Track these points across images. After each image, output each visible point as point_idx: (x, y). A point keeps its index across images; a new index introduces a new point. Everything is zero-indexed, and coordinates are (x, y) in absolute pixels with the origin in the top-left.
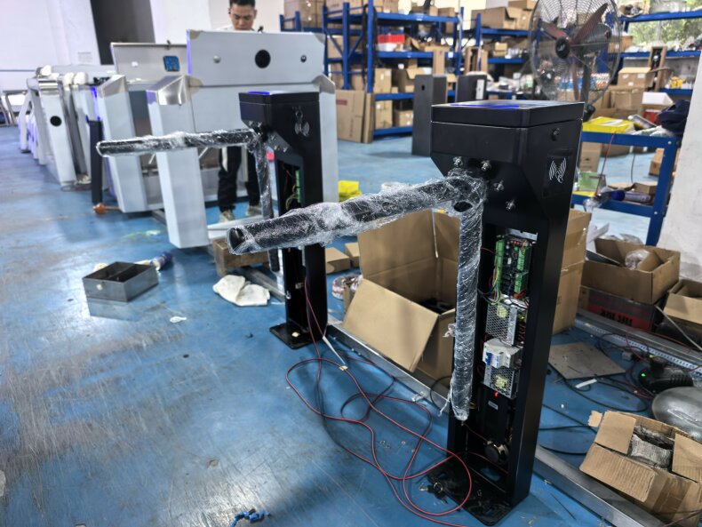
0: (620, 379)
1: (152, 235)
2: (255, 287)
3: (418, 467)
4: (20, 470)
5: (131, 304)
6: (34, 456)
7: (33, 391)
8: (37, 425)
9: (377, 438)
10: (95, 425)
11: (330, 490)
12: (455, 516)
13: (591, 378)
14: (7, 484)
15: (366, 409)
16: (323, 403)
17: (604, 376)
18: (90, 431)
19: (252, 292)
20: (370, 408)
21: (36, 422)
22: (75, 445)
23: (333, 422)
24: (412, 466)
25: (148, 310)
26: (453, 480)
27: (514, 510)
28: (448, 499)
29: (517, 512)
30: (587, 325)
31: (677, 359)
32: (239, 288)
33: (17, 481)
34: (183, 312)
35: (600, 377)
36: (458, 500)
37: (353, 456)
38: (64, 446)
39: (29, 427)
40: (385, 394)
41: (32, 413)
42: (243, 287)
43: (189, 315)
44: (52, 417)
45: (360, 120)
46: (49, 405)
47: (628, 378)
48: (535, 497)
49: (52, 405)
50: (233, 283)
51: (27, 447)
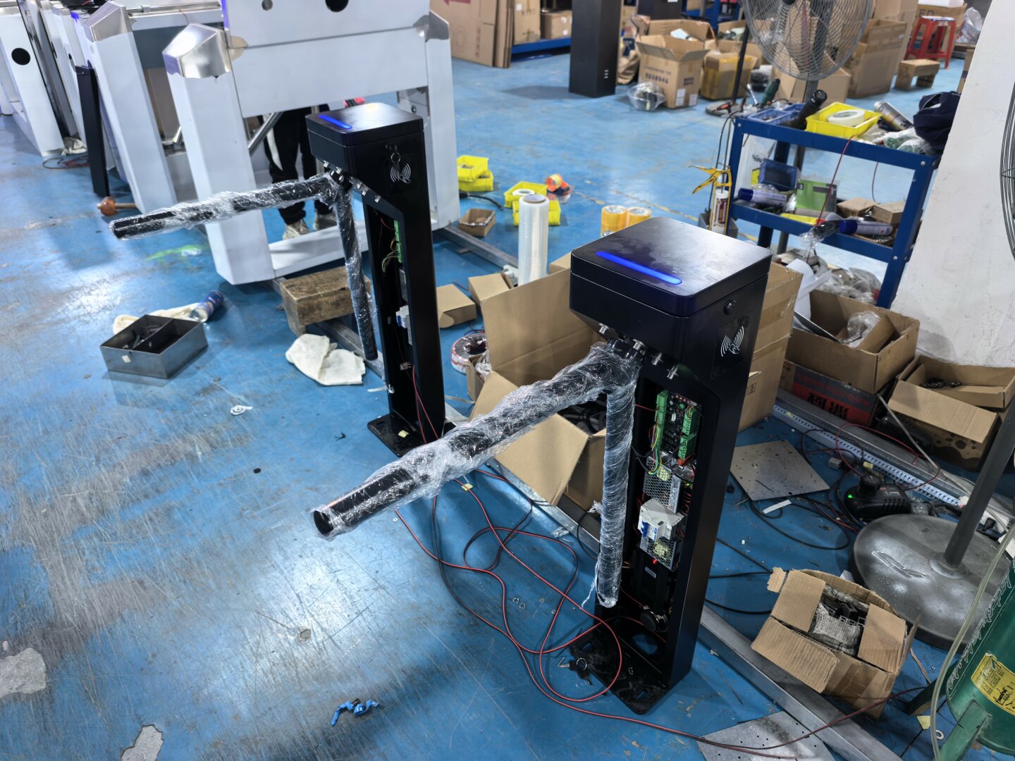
0: (821, 499)
1: (190, 256)
2: (344, 353)
3: (559, 634)
4: (60, 652)
5: (173, 382)
6: (76, 631)
7: (58, 531)
8: (72, 584)
9: (510, 594)
10: (148, 582)
11: (451, 670)
12: (600, 702)
13: (784, 499)
14: (48, 672)
15: (496, 550)
16: (440, 541)
17: (801, 496)
18: (142, 591)
19: (340, 362)
20: (501, 549)
21: (71, 580)
22: (126, 613)
23: (454, 570)
24: (551, 633)
25: (198, 394)
26: (600, 653)
27: (670, 692)
28: (593, 678)
29: (674, 695)
30: (789, 414)
31: (897, 470)
32: (322, 357)
33: (60, 667)
34: (246, 396)
35: (796, 496)
36: (605, 680)
37: (478, 621)
38: (111, 615)
39: (62, 586)
40: (519, 528)
41: (63, 566)
42: (327, 355)
43: (256, 402)
44: (91, 570)
45: (492, 28)
46: (84, 554)
47: (831, 497)
48: (697, 673)
49: (87, 552)
50: (313, 347)
51: (64, 617)
